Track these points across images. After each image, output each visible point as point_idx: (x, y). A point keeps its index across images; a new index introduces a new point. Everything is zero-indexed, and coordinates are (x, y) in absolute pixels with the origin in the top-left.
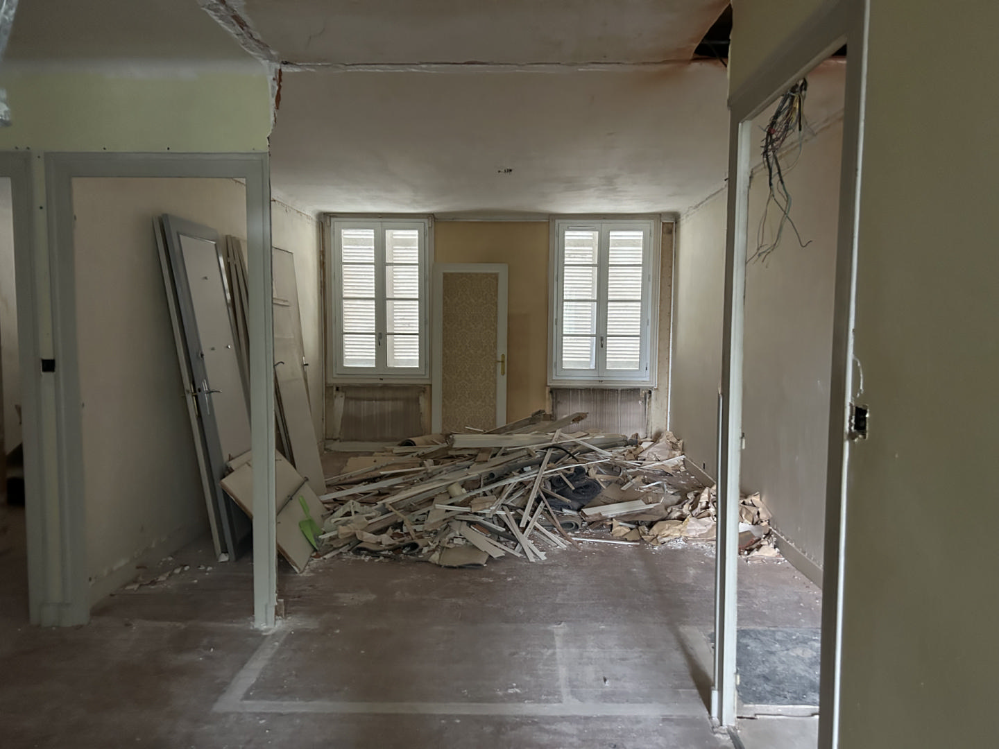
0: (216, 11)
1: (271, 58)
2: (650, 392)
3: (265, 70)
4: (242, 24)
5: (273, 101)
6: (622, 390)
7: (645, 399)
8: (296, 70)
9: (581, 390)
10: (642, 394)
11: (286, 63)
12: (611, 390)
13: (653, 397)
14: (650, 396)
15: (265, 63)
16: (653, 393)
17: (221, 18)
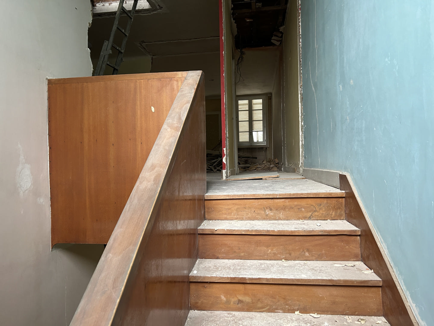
0: (140, 47)
1: (150, 55)
2: (267, 148)
3: (149, 58)
4: (145, 49)
5: (151, 63)
6: (258, 148)
7: (265, 150)
8: (156, 57)
9: (245, 149)
10: (264, 149)
11: (153, 56)
12: (254, 148)
13: (268, 150)
14: (267, 150)
15: (149, 56)
16: (268, 148)
17: (141, 48)
